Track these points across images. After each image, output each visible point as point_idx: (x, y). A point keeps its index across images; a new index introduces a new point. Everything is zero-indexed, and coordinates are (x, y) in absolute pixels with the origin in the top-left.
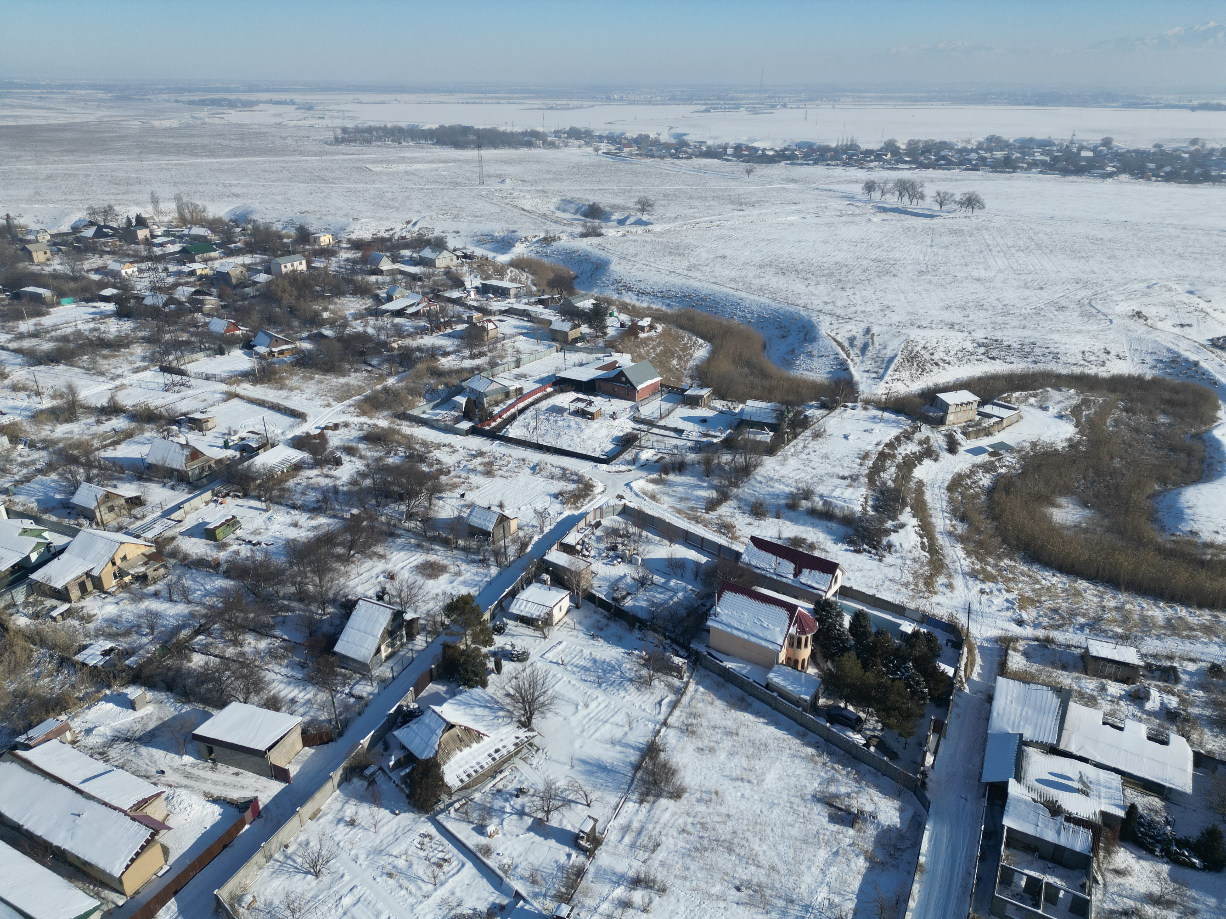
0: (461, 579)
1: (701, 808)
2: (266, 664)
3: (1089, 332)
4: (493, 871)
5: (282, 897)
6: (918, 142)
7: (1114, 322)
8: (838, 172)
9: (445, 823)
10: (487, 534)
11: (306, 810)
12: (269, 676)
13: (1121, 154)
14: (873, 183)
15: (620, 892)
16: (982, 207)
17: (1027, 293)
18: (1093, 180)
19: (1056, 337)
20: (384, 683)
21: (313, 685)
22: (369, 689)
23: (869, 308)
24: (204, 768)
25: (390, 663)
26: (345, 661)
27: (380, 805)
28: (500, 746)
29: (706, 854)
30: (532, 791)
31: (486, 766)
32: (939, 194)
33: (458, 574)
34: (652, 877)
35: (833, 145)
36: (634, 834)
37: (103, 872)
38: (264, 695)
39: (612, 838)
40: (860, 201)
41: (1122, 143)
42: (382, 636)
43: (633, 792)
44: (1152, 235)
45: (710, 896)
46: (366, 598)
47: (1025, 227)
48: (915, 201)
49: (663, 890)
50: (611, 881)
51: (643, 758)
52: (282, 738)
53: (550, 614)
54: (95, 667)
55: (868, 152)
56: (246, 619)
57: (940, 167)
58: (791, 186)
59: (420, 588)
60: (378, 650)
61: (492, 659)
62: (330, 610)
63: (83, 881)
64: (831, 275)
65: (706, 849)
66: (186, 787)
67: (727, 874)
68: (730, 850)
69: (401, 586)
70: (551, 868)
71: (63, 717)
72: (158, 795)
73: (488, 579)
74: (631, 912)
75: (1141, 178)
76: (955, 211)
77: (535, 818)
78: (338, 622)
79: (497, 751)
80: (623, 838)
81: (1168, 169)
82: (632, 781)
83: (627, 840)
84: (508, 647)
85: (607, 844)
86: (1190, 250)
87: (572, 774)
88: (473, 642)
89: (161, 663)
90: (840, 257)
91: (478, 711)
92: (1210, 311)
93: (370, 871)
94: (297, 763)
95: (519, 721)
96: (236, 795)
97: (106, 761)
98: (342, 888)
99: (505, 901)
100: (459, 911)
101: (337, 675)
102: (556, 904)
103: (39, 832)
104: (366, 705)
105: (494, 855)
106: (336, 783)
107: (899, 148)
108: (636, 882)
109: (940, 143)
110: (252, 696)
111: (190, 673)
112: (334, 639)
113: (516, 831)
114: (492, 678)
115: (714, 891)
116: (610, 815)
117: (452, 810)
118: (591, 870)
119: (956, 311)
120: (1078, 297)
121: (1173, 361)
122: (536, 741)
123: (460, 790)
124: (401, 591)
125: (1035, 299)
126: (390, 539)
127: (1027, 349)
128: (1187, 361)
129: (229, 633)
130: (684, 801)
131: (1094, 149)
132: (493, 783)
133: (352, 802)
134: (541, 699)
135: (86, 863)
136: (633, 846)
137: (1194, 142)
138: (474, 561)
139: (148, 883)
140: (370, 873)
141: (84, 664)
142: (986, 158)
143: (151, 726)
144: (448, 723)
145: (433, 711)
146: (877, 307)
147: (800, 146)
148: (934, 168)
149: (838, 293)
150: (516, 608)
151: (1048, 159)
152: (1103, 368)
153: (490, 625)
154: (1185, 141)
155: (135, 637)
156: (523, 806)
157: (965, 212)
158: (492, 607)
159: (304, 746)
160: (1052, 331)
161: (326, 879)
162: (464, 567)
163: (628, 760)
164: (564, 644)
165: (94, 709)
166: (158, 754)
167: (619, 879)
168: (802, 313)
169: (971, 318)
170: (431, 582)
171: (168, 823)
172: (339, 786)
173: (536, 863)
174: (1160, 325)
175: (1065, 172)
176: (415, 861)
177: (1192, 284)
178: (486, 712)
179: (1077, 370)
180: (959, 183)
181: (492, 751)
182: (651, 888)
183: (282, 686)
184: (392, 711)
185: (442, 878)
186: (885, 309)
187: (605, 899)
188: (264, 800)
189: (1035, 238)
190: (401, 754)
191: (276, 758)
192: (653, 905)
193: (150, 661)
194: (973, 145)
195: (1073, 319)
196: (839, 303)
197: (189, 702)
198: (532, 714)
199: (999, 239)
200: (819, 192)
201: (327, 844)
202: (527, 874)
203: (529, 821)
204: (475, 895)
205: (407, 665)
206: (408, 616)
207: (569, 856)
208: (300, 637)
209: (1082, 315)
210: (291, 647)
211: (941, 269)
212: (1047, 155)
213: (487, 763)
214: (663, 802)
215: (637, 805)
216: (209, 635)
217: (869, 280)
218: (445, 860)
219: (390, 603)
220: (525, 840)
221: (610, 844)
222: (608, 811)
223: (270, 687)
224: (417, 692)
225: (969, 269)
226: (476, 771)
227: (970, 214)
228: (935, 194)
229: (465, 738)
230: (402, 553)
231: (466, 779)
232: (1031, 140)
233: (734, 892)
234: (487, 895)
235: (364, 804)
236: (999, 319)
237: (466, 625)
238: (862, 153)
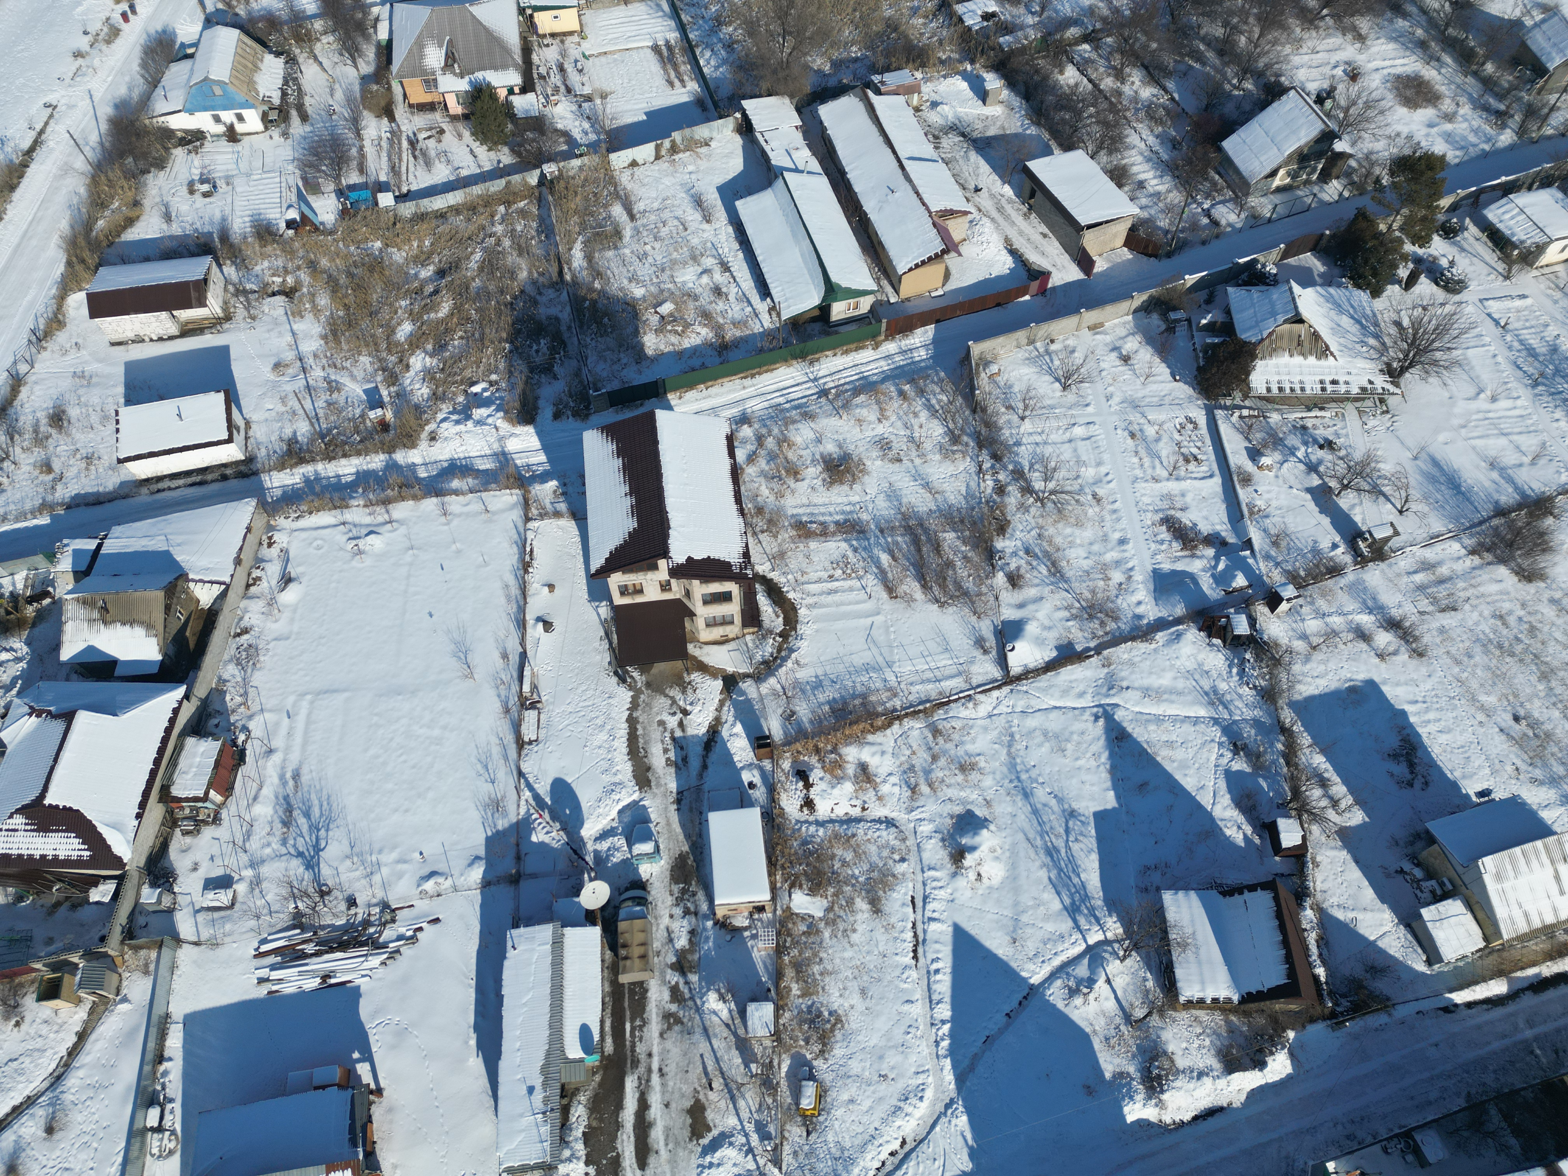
0: (1448, 127)
1: (1549, 612)
2: (1138, 120)
4: (1239, 504)
5: (1023, 387)
9: (1220, 422)
10: (1539, 70)
11: (1090, 316)
12: (1133, 139)
15: (1366, 620)
20: (1255, 220)
21: (1175, 177)
22: (1232, 218)
24: (1019, 210)
25: (1277, 199)
26: (1227, 165)
27: (1164, 360)
28: (1342, 379)
29: (1508, 659)
30: (1343, 453)
31: (1308, 391)
33: (1449, 117)
34: (1417, 633)
36: (1432, 578)
37: (890, 261)
38: (1115, 159)
39: (1402, 563)
42: (1290, 156)
43: (1472, 535)
45: (1473, 699)
46: (1301, 91)
49: (1420, 654)
50: (1364, 602)
51: (1519, 507)
52: (1107, 222)
53: (1541, 249)
54: (969, 29)
56: (1145, 47)
59: (1382, 112)
60: (1273, 174)
61: (1411, 265)
62: (1249, 85)
63: (873, 261)
65: (1512, 655)
66: (993, 220)
67: (1516, 696)
68: (1544, 677)
69: (1359, 96)
70: (1304, 543)
71: (919, 75)
72: (966, 213)
73: (1487, 147)
74: (1363, 646)
77: (1325, 484)
78: (1247, 107)
79: (1334, 382)
80: (1415, 572)
82: (1481, 523)
83: (1419, 578)
84: (1444, 262)
85: (1390, 566)
87: (1410, 466)
88: (1401, 229)
89: (1033, 59)
91: (1346, 321)
93: (1115, 418)
94: (1108, 260)
95: (1388, 365)
96: (1034, 258)
97: (936, 148)
98: (1080, 416)
99: (1231, 539)
100: (1178, 514)
101: (1206, 179)
102: (1283, 580)
103: (857, 188)
104: (1217, 237)
105: (1250, 489)
106: (1133, 307)
108: (1393, 625)
110: (1102, 153)
111: (1056, 86)
112: (1229, 128)
113: (1292, 481)
114: (1393, 290)
115: (1483, 698)
116: (1419, 539)
117: (1237, 414)
118: (1350, 576)
122: (1392, 401)
123: (1261, 398)
124: (1354, 103)
126: (1389, 14)
129: (1118, 56)
130: (1531, 588)
132: (1304, 415)
133: (1138, 338)
134: (1438, 355)
135: (880, 243)
136: (1421, 588)
138: (1486, 108)
139: (920, 296)
140: (1115, 420)
141: (961, 20)
143: (991, 132)
144: (1298, 314)
145: (1291, 289)
150: (1494, 213)
153: (1441, 217)
155: (1022, 10)
156: (1320, 462)
158: (1461, 193)
159: (1125, 245)
161: (1070, 397)
162: (1466, 110)
163: (1496, 496)
164: (1529, 301)
165: (949, 80)
166: (984, 168)
167: (1375, 607)
170: (1402, 111)
171: (962, 249)
172: (1135, 311)
173: (1292, 528)
176: (1165, 439)
178: (1355, 329)
181: (1328, 379)
182: (1407, 642)
183: (1139, 159)
184: (1241, 261)
185: (1182, 473)
187: (1341, 614)
188: (1056, 280)
190: (1220, 318)
191: (1091, 242)
192: (1394, 658)
193: (1023, 50)
197: (1038, 124)
198: (1411, 365)
201: (1091, 365)
202: (1273, 531)
203: (1316, 481)
204: (1205, 513)
205: (1298, 211)
206: (1339, 146)
207: (1335, 546)
208: (1191, 106)
210: (1176, 113)
213: (1312, 388)
214: (1502, 571)
215: (1463, 552)
216: (1096, 48)
218: (1196, 459)
219: (1328, 115)
220: (1296, 497)
221: (1395, 568)
222: (1421, 534)
223: (1127, 153)
224: (1286, 255)
226: (1292, 390)
229: (1306, 344)
230: (1392, 46)
231: (1275, 390)
233: (1509, 717)
234: (1217, 521)
235: (1149, 348)
237: (1409, 199)
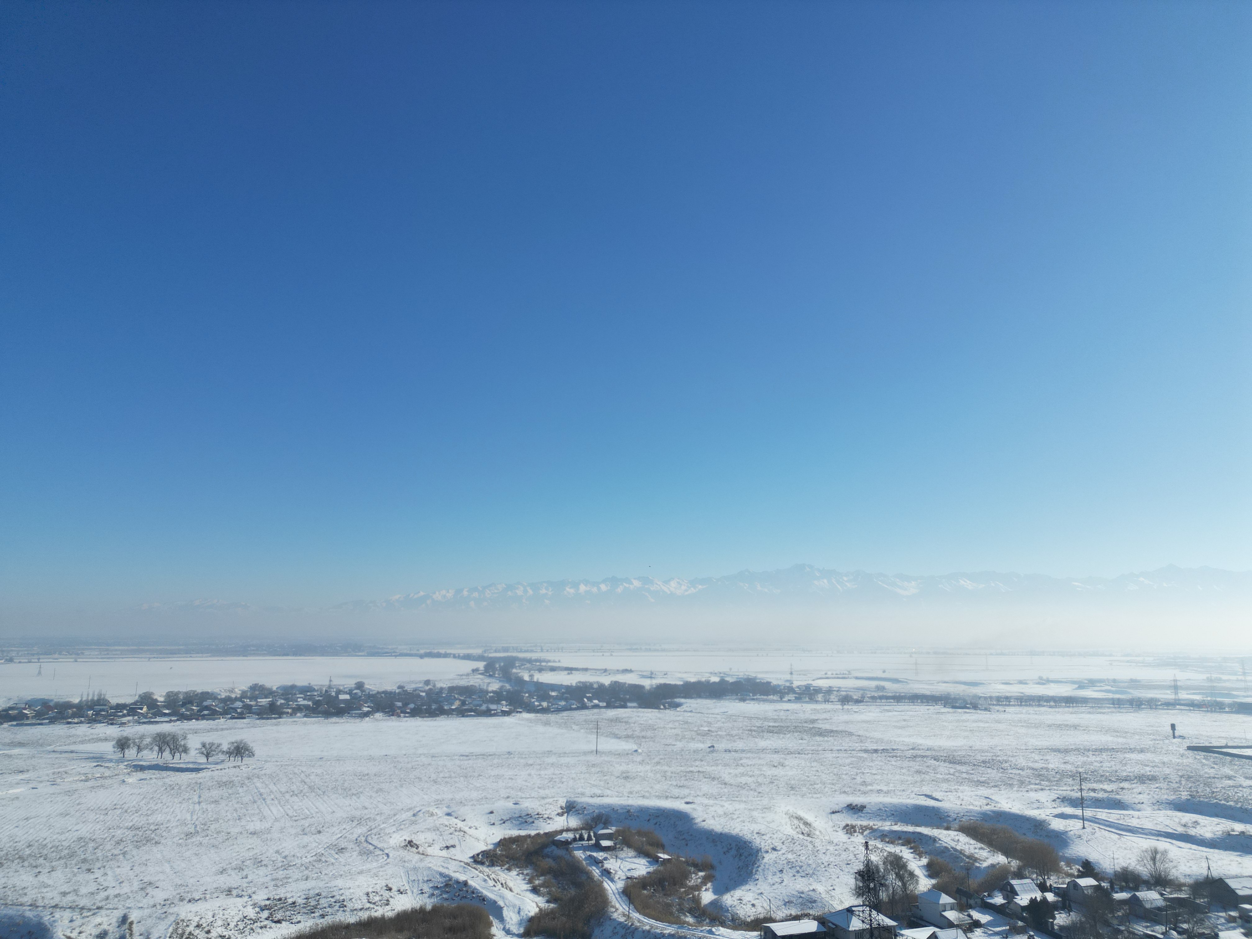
3: (369, 870)
6: (177, 694)
7: (391, 855)
8: (83, 730)
13: (373, 696)
14: (127, 739)
16: (252, 754)
17: (306, 839)
18: (352, 720)
19: (340, 883)
23: (125, 889)
32: (204, 745)
35: (76, 701)
40: (111, 761)
41: (373, 686)
44: (410, 766)
47: (296, 771)
48: (177, 755)
55: (120, 707)
57: (204, 717)
58: (16, 751)
64: (72, 855)
75: (393, 715)
76: (223, 761)
81: (412, 706)
86: (442, 775)
90: (84, 830)
92: (466, 829)
107: (156, 700)
109: (202, 693)
119: (233, 873)
120: (355, 836)
121: (447, 885)
125: (315, 844)
127: (313, 903)
128: (458, 882)
131: (350, 693)
137: (427, 682)
142: (251, 706)
146: (136, 885)
147: (30, 704)
148: (197, 719)
149: (83, 877)
151: (310, 703)
152: (388, 908)
154: (420, 682)
157: (233, 762)
160: (335, 877)
168: (29, 914)
169: (250, 878)
174: (429, 851)
175: (327, 714)
177: (448, 807)
179: (364, 915)
180: (226, 732)
186: (146, 887)
189: (307, 780)
194: (237, 693)
195: (353, 859)
196: (83, 891)
199: (272, 786)
200: (58, 755)
209: (361, 854)
211: (212, 827)
212: (309, 700)
217: (124, 854)
225: (243, 822)
227: (239, 763)
228: (199, 746)
232: (293, 687)
236: (281, 874)
238: (111, 708)
